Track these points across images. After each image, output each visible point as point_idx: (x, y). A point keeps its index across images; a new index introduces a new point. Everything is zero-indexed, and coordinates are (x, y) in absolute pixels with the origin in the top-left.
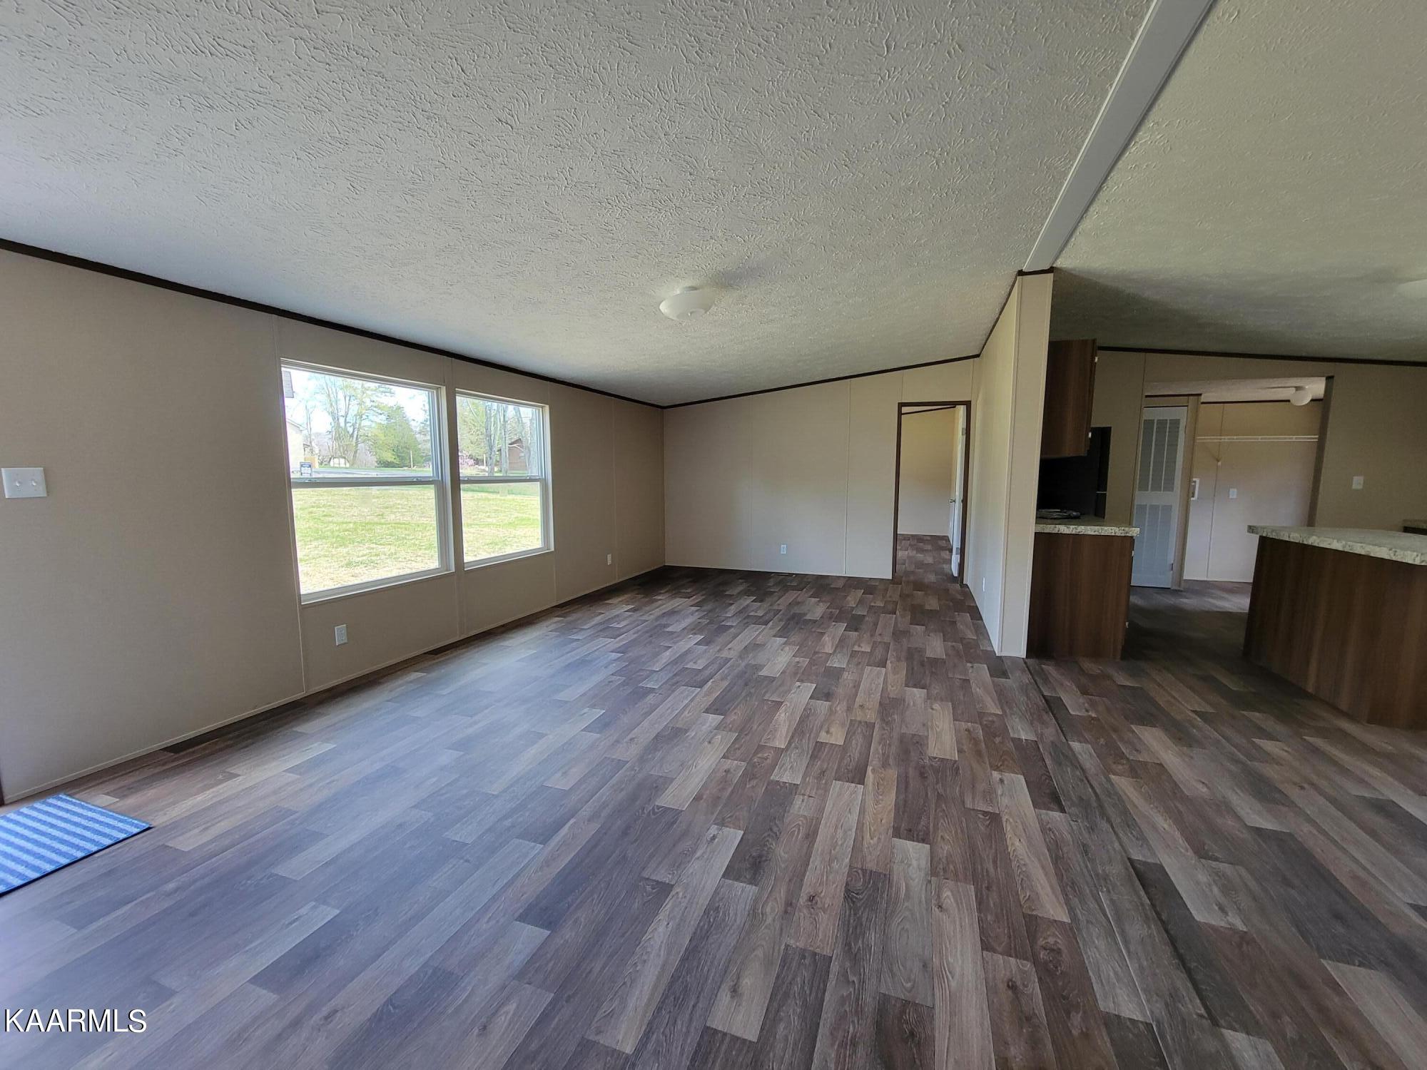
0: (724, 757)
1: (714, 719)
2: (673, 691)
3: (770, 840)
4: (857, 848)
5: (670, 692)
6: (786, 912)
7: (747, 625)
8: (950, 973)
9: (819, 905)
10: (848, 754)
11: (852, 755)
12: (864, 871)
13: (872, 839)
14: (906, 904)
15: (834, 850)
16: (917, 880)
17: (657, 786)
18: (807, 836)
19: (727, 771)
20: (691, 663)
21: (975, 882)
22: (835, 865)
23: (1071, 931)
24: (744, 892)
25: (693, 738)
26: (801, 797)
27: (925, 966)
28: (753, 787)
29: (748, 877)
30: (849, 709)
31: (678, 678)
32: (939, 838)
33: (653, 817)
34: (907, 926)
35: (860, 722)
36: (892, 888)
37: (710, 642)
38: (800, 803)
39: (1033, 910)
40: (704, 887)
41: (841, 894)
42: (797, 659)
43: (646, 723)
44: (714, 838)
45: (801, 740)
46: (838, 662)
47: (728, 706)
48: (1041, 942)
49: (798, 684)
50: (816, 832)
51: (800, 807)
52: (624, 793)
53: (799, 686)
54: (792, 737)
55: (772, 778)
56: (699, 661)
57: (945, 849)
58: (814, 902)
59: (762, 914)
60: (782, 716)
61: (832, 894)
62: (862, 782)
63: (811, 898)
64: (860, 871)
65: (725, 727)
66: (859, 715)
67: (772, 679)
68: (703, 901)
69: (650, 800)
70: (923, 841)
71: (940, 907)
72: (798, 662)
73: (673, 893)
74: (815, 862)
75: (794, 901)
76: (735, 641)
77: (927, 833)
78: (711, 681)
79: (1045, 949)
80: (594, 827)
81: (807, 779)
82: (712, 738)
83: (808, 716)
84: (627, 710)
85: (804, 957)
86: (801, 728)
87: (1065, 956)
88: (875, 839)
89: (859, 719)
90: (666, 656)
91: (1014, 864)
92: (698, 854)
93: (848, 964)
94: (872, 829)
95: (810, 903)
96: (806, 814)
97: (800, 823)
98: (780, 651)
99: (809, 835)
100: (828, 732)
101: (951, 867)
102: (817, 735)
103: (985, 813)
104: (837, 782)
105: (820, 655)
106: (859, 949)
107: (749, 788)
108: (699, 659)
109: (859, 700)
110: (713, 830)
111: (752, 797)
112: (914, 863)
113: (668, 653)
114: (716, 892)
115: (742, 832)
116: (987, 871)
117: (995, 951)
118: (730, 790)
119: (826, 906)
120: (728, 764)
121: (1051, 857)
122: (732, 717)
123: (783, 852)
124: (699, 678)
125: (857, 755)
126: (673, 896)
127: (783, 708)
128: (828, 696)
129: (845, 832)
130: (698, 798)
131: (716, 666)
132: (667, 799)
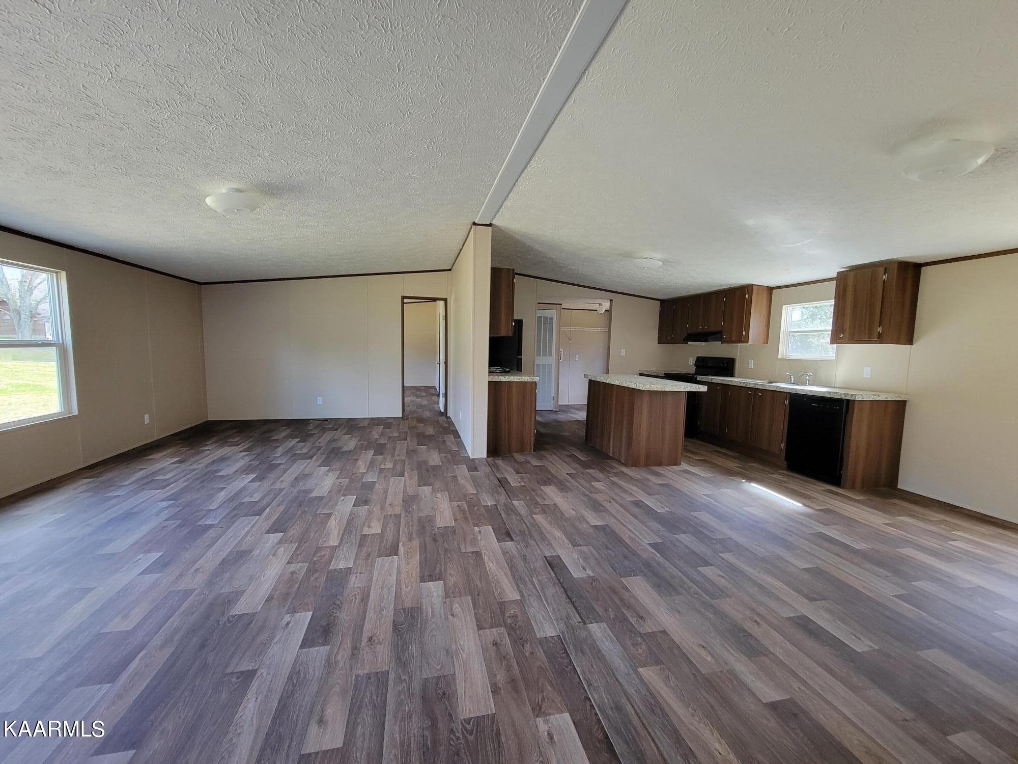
0: (288, 563)
1: (275, 537)
2: (233, 523)
3: (335, 611)
4: (398, 596)
5: (230, 524)
6: (353, 654)
7: (294, 461)
8: (462, 650)
9: (376, 641)
10: (385, 538)
11: (388, 538)
12: (404, 610)
13: (407, 588)
14: (433, 620)
15: (383, 602)
16: (437, 604)
17: (230, 600)
18: (362, 600)
19: (293, 573)
20: (248, 498)
21: (471, 594)
22: (384, 612)
23: (521, 603)
24: (319, 652)
25: (258, 555)
26: (355, 575)
27: (447, 652)
28: (316, 578)
29: (320, 641)
30: (382, 508)
31: (235, 512)
32: (448, 575)
33: (229, 625)
34: (435, 633)
35: (391, 515)
36: (423, 614)
37: (263, 478)
38: (354, 579)
39: (502, 598)
40: (285, 661)
41: (390, 628)
42: (340, 480)
43: (210, 554)
44: (288, 624)
45: (350, 537)
46: (370, 478)
47: (287, 525)
48: (508, 614)
49: (343, 498)
50: (368, 595)
51: (355, 582)
52: (195, 615)
53: (344, 500)
54: (343, 536)
55: (330, 568)
56: (254, 495)
57: (451, 581)
58: (372, 641)
59: (335, 663)
60: (333, 523)
61: (385, 631)
62: (396, 554)
63: (370, 639)
64: (401, 611)
65: (286, 541)
66: (390, 511)
67: (321, 498)
68: (285, 672)
69: (224, 613)
70: (439, 579)
71: (453, 615)
72: (341, 483)
73: (258, 674)
74: (370, 614)
75: (358, 645)
76: (286, 475)
77: (441, 574)
78: (269, 508)
79: (509, 617)
80: (168, 651)
81: (358, 562)
82: (276, 551)
83: (353, 518)
84: (188, 547)
85: (370, 678)
86: (349, 527)
87: (520, 618)
88: (410, 587)
89: (390, 513)
90: (222, 496)
91: (491, 577)
92: (276, 640)
93: (400, 670)
94: (407, 582)
95: (369, 643)
96: (359, 585)
97: (356, 593)
98: (325, 476)
99: (363, 598)
100: (369, 527)
101: (457, 589)
102: (362, 530)
103: (472, 553)
104: (380, 558)
105: (357, 475)
106: (406, 658)
107: (313, 580)
108: (254, 494)
109: (388, 501)
110: (287, 618)
111: (316, 586)
112: (435, 594)
113: (223, 493)
114: (296, 661)
115: (311, 613)
116: (477, 585)
117: (485, 628)
118: (297, 586)
119: (381, 640)
120: (293, 567)
121: (509, 567)
122: (292, 532)
123: (345, 616)
124: (257, 508)
125: (391, 537)
126: (258, 677)
127: (333, 517)
128: (366, 502)
129: (389, 589)
130: (269, 599)
131: (271, 496)
132: (241, 607)
